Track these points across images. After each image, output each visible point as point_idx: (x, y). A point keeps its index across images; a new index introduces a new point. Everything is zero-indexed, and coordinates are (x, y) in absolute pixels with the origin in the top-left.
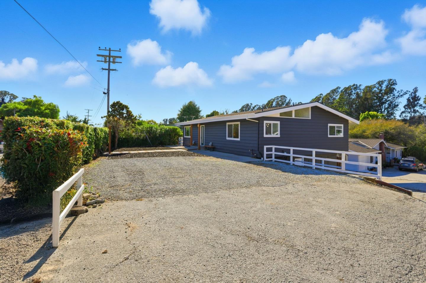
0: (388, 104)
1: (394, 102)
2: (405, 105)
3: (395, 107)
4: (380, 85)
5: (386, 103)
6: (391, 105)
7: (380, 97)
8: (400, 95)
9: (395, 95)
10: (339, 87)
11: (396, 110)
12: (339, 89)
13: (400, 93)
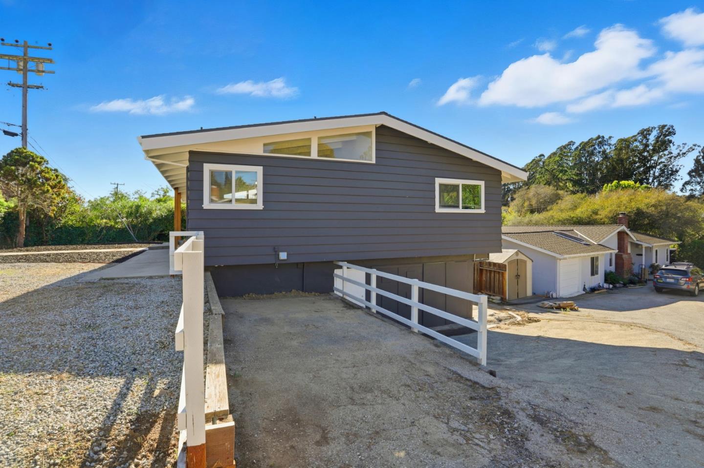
0: (660, 169)
1: (671, 166)
2: (690, 169)
3: (672, 174)
4: (645, 137)
5: (655, 167)
6: (666, 170)
7: (645, 157)
8: (681, 153)
9: (671, 153)
10: (572, 142)
11: (673, 180)
12: (573, 144)
13: (681, 148)
